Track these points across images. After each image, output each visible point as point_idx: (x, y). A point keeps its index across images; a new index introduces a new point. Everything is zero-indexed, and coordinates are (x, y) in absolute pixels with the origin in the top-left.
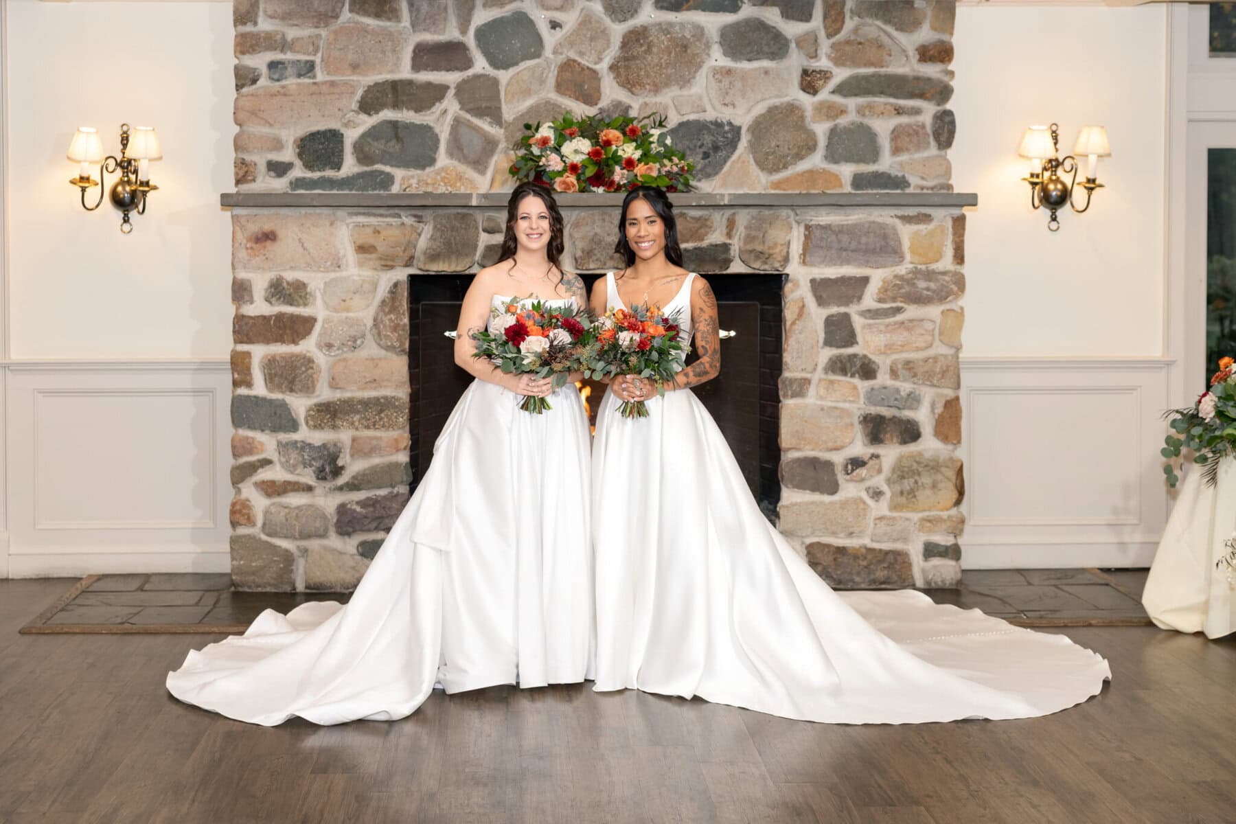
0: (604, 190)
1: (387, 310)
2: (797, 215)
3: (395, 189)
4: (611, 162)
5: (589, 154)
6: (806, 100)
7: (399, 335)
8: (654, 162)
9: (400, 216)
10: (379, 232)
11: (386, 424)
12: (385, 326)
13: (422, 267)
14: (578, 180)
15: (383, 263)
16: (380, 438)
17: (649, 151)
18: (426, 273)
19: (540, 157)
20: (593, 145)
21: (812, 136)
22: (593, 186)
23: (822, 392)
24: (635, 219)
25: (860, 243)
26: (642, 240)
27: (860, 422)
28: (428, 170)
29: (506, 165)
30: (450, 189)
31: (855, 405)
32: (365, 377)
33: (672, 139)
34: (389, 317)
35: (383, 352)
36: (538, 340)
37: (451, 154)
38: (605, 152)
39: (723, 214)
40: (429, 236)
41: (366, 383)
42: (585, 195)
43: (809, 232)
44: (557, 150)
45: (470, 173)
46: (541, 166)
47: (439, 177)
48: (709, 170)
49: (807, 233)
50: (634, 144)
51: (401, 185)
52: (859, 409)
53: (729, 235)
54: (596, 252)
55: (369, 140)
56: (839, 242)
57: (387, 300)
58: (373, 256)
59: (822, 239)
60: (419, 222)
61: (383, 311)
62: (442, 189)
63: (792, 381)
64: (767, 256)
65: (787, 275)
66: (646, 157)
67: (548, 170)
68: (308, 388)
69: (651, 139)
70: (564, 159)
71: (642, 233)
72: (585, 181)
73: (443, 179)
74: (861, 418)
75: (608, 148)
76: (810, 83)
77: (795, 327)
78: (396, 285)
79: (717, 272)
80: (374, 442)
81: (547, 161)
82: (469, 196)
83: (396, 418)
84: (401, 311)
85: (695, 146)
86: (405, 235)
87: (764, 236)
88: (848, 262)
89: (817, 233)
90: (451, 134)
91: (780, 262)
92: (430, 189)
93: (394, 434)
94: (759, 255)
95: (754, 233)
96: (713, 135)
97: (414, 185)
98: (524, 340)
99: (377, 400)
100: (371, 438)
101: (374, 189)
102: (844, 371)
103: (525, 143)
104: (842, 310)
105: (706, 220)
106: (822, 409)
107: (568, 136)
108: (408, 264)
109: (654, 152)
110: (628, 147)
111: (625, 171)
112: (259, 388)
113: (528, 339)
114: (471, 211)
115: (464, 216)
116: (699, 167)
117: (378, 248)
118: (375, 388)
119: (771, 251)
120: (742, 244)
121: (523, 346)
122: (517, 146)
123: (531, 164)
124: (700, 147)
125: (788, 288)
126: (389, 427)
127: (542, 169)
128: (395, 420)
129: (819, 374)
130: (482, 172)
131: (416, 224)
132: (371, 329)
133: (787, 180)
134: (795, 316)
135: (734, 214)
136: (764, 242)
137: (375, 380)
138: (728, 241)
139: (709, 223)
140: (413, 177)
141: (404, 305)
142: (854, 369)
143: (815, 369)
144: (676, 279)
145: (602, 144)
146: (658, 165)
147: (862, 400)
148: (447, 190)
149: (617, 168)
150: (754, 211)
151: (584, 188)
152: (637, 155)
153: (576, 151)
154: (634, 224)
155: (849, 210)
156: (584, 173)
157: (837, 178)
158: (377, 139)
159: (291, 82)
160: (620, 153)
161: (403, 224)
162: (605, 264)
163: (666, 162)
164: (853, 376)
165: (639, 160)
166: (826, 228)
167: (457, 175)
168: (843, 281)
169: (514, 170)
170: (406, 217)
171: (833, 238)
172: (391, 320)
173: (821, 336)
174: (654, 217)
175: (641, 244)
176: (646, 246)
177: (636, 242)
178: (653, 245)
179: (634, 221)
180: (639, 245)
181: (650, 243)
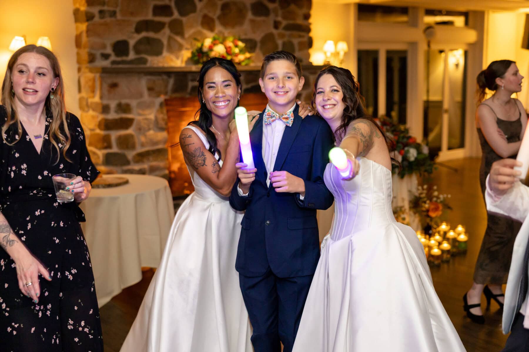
3: (148, 65)
6: (275, 32)
10: (155, 82)
13: (171, 95)
16: (159, 165)
21: (277, 44)
24: (214, 83)
26: (220, 99)
28: (160, 57)
34: (160, 115)
37: (168, 50)
40: (173, 83)
41: (154, 143)
51: (150, 63)
55: (139, 44)
58: (154, 91)
60: (169, 78)
61: (158, 113)
62: (166, 65)
68: (133, 147)
71: (220, 95)
76: (276, 25)
90: (168, 42)
92: (161, 65)
101: (141, 65)
108: (165, 94)
112: (115, 149)
117: (155, 88)
118: (157, 145)
140: (154, 60)
159: (108, 19)
167: (170, 59)
170: (164, 76)
174: (229, 82)
175: (218, 104)
176: (222, 106)
177: (214, 102)
178: (228, 103)
179: (212, 85)
180: (217, 104)
181: (225, 103)
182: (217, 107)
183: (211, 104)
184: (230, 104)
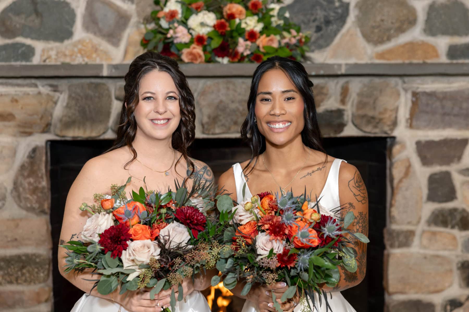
0: (229, 61)
1: (26, 174)
2: (404, 82)
3: (36, 60)
4: (235, 34)
5: (214, 26)
7: (38, 197)
8: (275, 34)
9: (36, 86)
10: (17, 101)
11: (28, 279)
12: (24, 189)
13: (59, 133)
14: (205, 51)
15: (22, 130)
16: (23, 292)
17: (270, 23)
18: (63, 139)
19: (168, 30)
20: (217, 19)
21: (412, 12)
22: (219, 57)
23: (425, 242)
24: (269, 93)
25: (461, 108)
26: (277, 119)
27: (459, 268)
28: (66, 42)
29: (138, 38)
30: (86, 60)
31: (454, 253)
32: (6, 237)
33: (290, 13)
34: (28, 180)
35: (24, 213)
36: (144, 246)
37: (87, 28)
38: (230, 24)
39: (337, 83)
40: (65, 104)
41: (8, 242)
42: (211, 65)
43: (417, 99)
44: (184, 23)
45: (104, 45)
46: (169, 38)
47: (76, 50)
48: (321, 42)
49: (414, 99)
50: (256, 18)
51: (41, 56)
52: (457, 256)
53: (343, 102)
54: (221, 118)
55: (10, 14)
56: (443, 107)
57: (26, 165)
58: (12, 123)
59: (427, 105)
60: (55, 91)
61: (23, 175)
62: (79, 60)
63: (399, 233)
64: (377, 121)
65: (394, 138)
66: (267, 29)
67: (175, 41)
69: (272, 13)
70: (191, 31)
71: (277, 111)
72: (210, 53)
73: (80, 51)
74: (460, 265)
75: (232, 21)
77: (401, 185)
78: (34, 150)
79: (332, 135)
80: (17, 296)
81: (175, 33)
82: (100, 67)
83: (37, 273)
84: (40, 175)
85: (309, 21)
86: (41, 104)
87: (374, 103)
88: (449, 125)
89: (424, 99)
90: (87, 8)
91: (389, 126)
92: (67, 60)
93: (35, 288)
94: (371, 120)
95: (365, 100)
96: (325, 10)
97: (54, 57)
98: (125, 247)
99: (19, 257)
100: (13, 293)
101: (16, 60)
102: (445, 224)
103: (154, 18)
104: (444, 168)
105: (322, 88)
106: (425, 258)
107: (194, 10)
108: (46, 129)
109: (274, 25)
110: (251, 21)
111: (249, 43)
113: (132, 245)
114: (104, 81)
115: (97, 85)
116: (313, 39)
117: (17, 116)
118: (17, 247)
119: (382, 116)
120: (354, 110)
121: (125, 256)
122: (147, 21)
123: (159, 36)
124: (314, 20)
125: (396, 149)
126: (31, 282)
127: (170, 40)
128: (36, 275)
129: (422, 226)
130: (116, 44)
131: (52, 93)
132: (12, 192)
133: (390, 51)
134: (402, 175)
135: (347, 82)
136: (374, 108)
137: (16, 240)
138: (342, 107)
139: (325, 91)
140: (52, 49)
141: (43, 169)
142: (454, 222)
143: (419, 222)
144: (319, 169)
145: (225, 17)
146: (278, 37)
147: (460, 248)
148: (84, 60)
149: (241, 40)
150: (366, 80)
151: (210, 58)
152: (259, 27)
153: (203, 24)
154: (267, 100)
155: (452, 79)
156: (209, 45)
157: (434, 50)
158: (18, 14)
160: (243, 26)
161: (39, 93)
162: (229, 129)
163: (285, 34)
164: (453, 227)
165: (261, 33)
166: (432, 95)
167: (93, 47)
168: (446, 142)
169: (144, 42)
170: (43, 86)
171: (438, 104)
172: (30, 184)
173: (425, 192)
174: (292, 93)
175: (274, 125)
176: (280, 128)
177: (268, 123)
178: (289, 126)
179: (267, 96)
180: (272, 126)
181: (285, 124)
182: (271, 129)
183: (265, 126)
184: (291, 127)
